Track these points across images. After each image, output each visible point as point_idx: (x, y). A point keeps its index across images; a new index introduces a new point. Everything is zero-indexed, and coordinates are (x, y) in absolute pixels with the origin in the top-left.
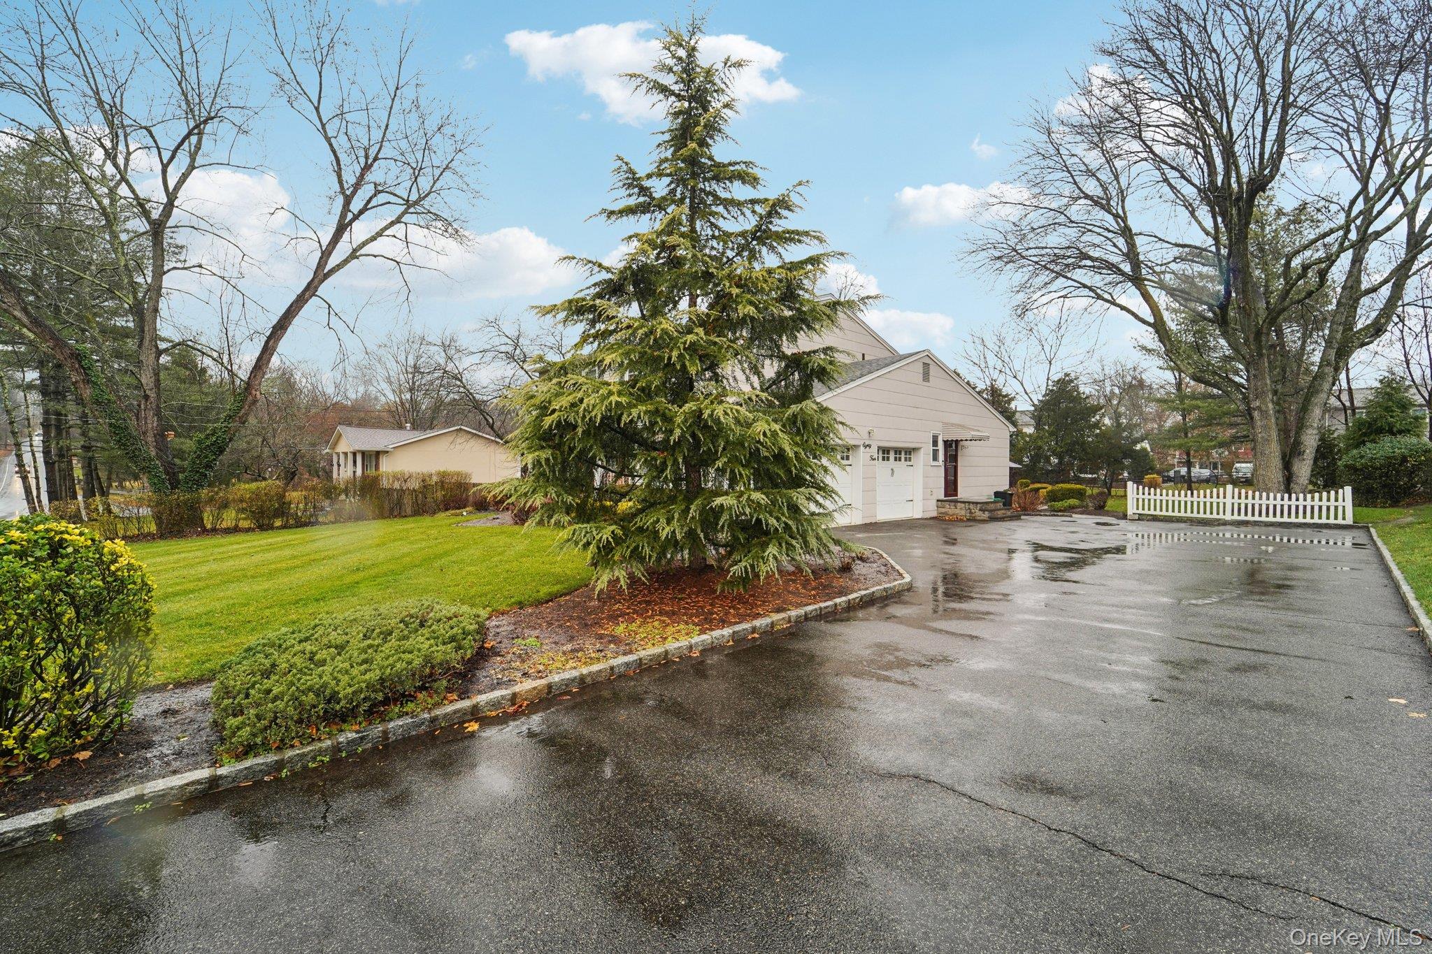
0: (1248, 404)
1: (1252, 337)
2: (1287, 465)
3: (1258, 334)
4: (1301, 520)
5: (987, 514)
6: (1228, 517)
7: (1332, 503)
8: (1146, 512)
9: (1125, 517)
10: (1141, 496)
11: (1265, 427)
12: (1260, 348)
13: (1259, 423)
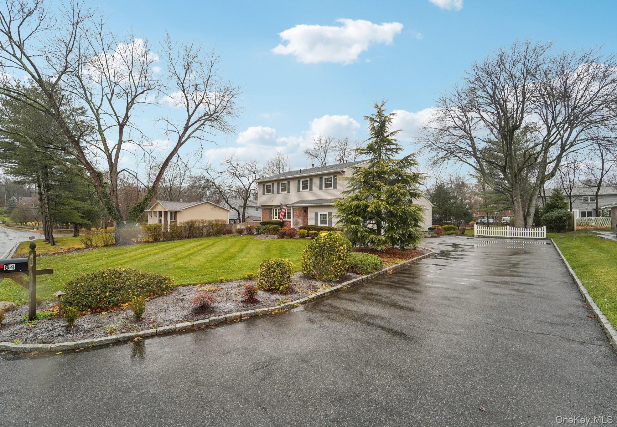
0: (512, 198)
1: (513, 177)
2: (525, 219)
3: (516, 175)
4: (530, 237)
5: (431, 235)
6: (508, 236)
7: (540, 231)
8: (481, 235)
9: (473, 236)
10: (479, 229)
11: (518, 206)
12: (516, 180)
13: (516, 205)
